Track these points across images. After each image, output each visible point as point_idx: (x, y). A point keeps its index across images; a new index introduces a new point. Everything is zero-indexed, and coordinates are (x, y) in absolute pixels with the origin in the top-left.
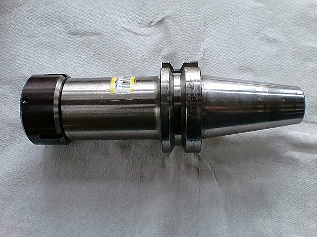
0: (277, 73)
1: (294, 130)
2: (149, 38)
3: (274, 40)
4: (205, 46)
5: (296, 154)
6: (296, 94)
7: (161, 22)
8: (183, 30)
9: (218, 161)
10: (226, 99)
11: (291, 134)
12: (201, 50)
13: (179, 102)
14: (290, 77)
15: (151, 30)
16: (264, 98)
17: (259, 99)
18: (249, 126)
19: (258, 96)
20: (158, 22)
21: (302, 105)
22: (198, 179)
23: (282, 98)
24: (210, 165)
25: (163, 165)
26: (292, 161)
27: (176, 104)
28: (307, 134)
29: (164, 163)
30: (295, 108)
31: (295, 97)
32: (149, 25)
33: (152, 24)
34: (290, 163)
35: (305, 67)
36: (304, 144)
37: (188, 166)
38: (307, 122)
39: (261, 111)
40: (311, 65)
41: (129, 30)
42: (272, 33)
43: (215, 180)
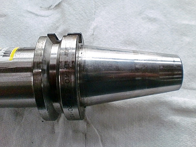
0: (158, 46)
1: (174, 96)
2: (47, 18)
3: (154, 19)
4: (95, 24)
5: (177, 119)
6: (174, 61)
7: (58, 6)
8: (76, 11)
9: (105, 126)
10: (103, 66)
11: (171, 100)
12: (92, 27)
13: (54, 70)
14: (169, 50)
15: (50, 12)
16: (142, 65)
17: (137, 66)
18: (128, 93)
19: (136, 64)
20: (56, 6)
21: (180, 72)
22: (84, 144)
23: (160, 65)
24: (98, 130)
25: (53, 131)
26: (173, 125)
27: (51, 71)
28: (186, 99)
29: (53, 128)
30: (174, 75)
31: (173, 64)
32: (49, 8)
33: (51, 7)
34: (172, 128)
35: (182, 41)
36: (184, 109)
37: (76, 131)
38: (186, 89)
39: (139, 78)
40: (187, 39)
41: (31, 12)
42: (152, 14)
43: (101, 145)
